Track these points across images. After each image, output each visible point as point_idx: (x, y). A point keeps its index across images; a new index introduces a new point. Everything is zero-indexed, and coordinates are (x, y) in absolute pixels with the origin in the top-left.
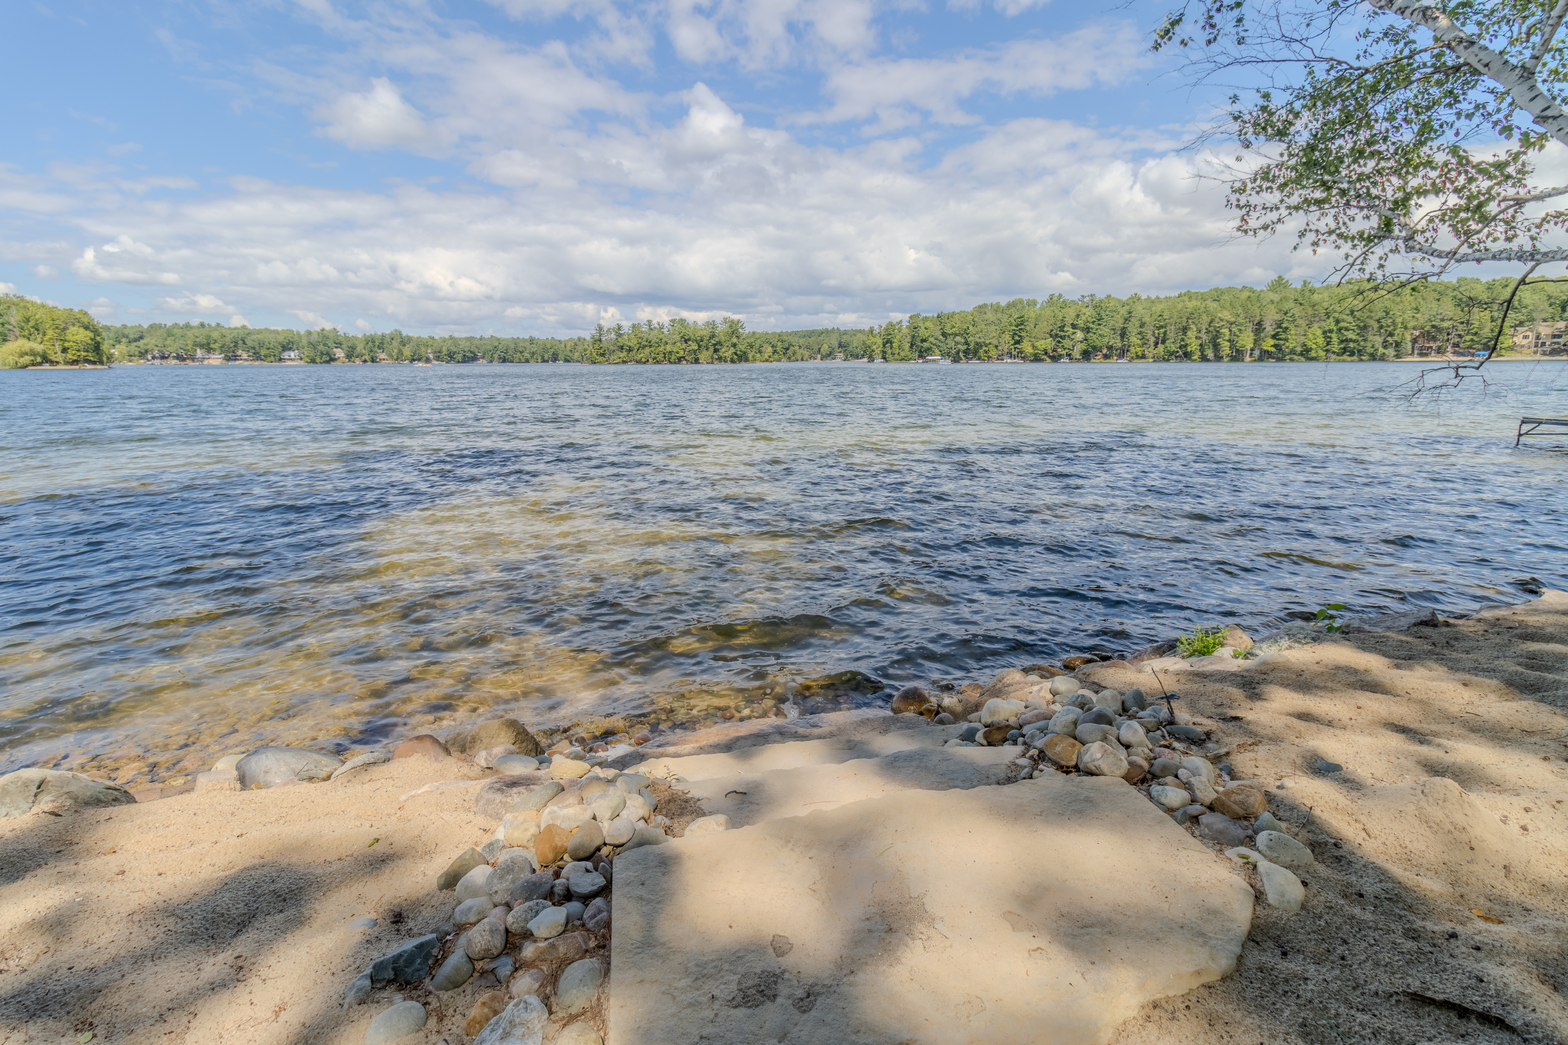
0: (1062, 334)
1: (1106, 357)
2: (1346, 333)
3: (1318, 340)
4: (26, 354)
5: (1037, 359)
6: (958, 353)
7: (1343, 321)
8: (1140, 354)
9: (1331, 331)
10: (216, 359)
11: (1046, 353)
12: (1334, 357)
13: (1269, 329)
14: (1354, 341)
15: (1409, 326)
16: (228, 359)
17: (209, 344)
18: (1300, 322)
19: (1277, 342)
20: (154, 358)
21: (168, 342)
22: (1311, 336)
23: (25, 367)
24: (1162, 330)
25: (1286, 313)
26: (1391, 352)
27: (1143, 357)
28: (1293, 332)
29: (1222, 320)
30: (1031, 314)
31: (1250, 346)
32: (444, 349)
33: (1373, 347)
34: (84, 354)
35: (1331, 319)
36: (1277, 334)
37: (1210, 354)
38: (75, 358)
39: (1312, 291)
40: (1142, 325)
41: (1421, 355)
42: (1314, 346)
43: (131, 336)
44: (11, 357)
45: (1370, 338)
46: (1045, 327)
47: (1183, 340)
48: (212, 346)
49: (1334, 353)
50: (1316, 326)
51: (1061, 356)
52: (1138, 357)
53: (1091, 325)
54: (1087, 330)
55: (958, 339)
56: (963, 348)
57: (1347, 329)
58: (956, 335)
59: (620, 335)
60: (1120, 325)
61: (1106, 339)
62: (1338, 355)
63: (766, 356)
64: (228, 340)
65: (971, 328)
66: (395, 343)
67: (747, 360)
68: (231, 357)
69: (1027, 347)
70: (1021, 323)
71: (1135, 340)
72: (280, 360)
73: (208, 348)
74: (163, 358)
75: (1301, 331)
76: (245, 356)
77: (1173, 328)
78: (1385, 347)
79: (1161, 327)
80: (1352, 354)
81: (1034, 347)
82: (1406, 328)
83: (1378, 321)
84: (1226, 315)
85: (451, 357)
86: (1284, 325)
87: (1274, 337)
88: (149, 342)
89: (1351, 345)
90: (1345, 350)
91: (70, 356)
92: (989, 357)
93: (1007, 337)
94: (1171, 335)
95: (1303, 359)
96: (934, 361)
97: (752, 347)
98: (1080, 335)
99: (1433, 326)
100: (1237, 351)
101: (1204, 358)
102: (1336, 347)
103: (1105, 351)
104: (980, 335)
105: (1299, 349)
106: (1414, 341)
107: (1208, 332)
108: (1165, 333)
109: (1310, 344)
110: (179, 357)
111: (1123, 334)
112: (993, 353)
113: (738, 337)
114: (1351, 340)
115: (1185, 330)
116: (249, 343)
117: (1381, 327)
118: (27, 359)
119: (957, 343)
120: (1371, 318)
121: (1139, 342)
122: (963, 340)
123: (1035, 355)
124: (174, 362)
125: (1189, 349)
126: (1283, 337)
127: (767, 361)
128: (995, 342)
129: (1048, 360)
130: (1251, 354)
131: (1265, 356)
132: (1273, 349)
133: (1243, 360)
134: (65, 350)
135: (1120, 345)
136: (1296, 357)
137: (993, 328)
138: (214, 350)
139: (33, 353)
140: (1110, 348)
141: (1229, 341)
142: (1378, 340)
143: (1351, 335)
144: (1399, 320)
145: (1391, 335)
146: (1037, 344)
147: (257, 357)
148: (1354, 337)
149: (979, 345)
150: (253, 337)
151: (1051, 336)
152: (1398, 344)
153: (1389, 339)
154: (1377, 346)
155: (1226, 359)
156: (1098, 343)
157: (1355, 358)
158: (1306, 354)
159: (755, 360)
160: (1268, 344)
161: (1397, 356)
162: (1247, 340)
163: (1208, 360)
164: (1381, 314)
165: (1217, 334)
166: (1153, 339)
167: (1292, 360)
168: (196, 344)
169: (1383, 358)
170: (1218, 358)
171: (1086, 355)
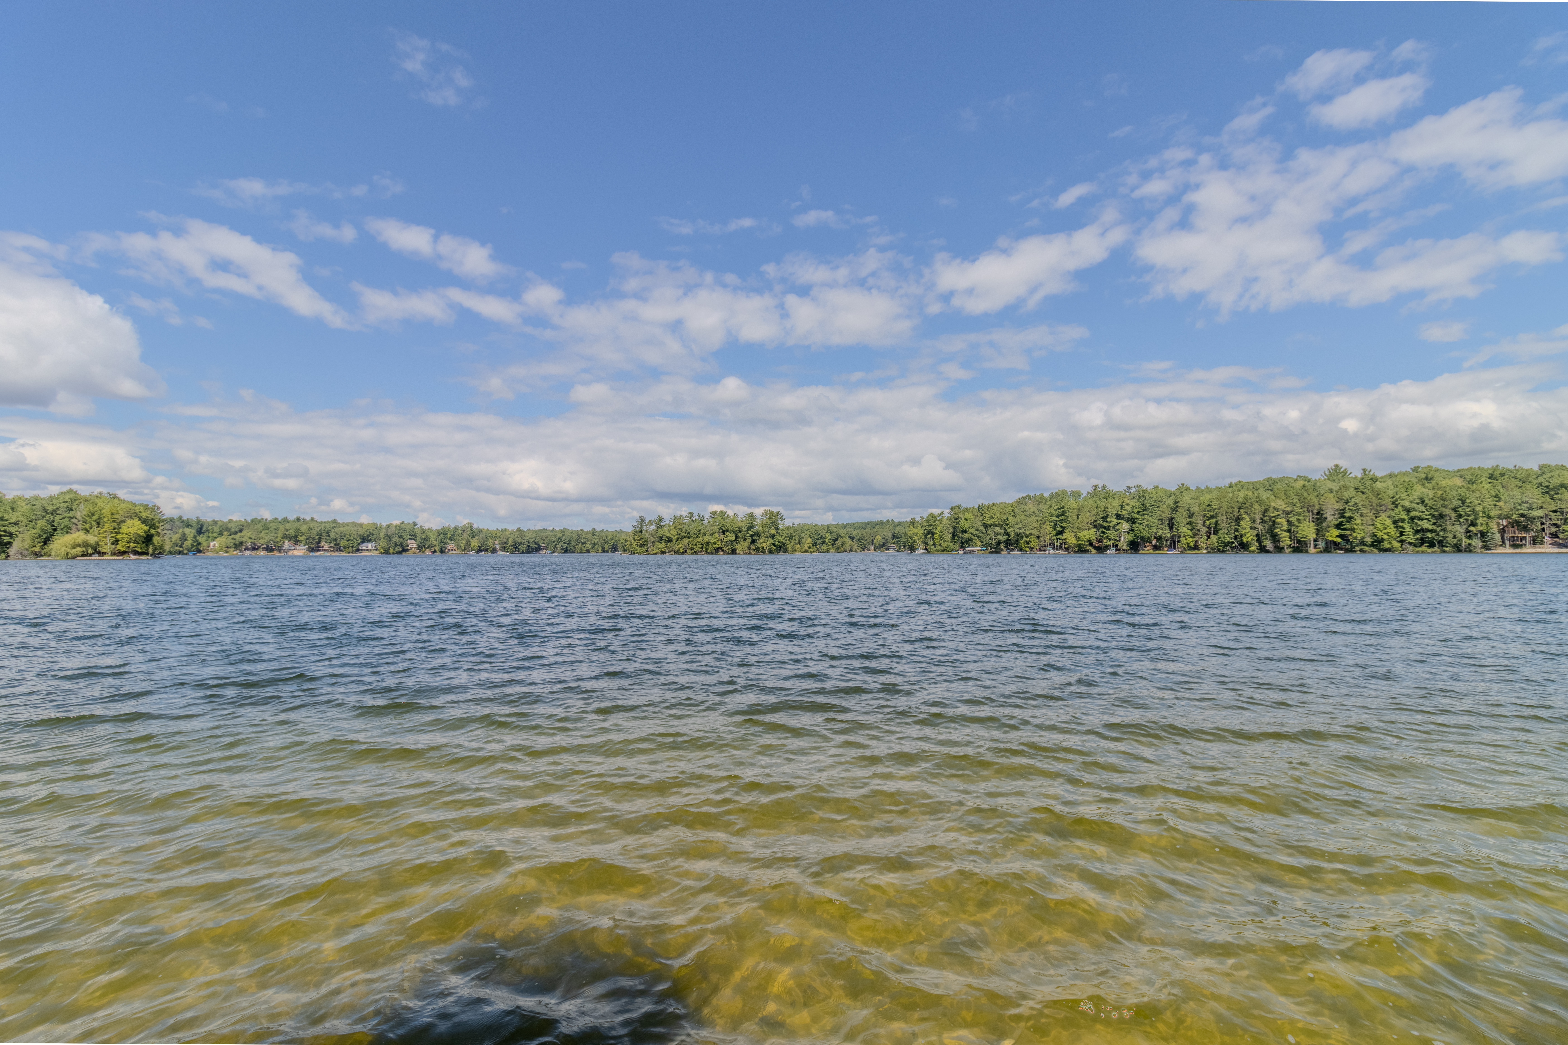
0: (1105, 524)
1: (1156, 548)
2: (1419, 522)
3: (1389, 530)
4: (79, 545)
5: (1081, 550)
6: (999, 543)
7: (1414, 510)
8: (1192, 544)
9: (1403, 521)
10: (300, 551)
11: (1091, 544)
12: (1411, 548)
13: (1331, 518)
14: (1431, 531)
15: (1492, 514)
16: (311, 550)
17: (296, 536)
18: (1365, 511)
19: (1342, 532)
20: (247, 549)
21: (261, 535)
22: (1379, 526)
23: (74, 558)
24: (1213, 521)
25: (1347, 502)
26: (1477, 543)
27: (1196, 548)
28: (1358, 521)
29: (1277, 510)
30: (1072, 504)
31: (1312, 536)
32: (510, 541)
33: (1455, 537)
34: (132, 545)
35: (1400, 508)
36: (1341, 524)
37: (1269, 545)
38: (123, 549)
39: (1374, 480)
40: (1191, 515)
41: (1514, 546)
42: (1385, 537)
43: (233, 530)
44: (64, 549)
45: (1450, 528)
46: (1087, 517)
47: (1236, 530)
48: (300, 538)
49: (1410, 543)
50: (1383, 516)
51: (1107, 547)
52: (1190, 548)
53: (1136, 516)
54: (1132, 521)
55: (997, 529)
56: (1003, 538)
57: (1420, 519)
58: (996, 525)
59: (661, 527)
60: (1167, 514)
61: (1154, 530)
62: (1415, 546)
63: (806, 547)
64: (314, 533)
65: (1011, 519)
66: (465, 535)
67: (786, 551)
68: (314, 547)
69: (1069, 537)
70: (1062, 513)
71: (1184, 530)
72: (358, 550)
73: (295, 540)
74: (254, 549)
75: (1367, 520)
76: (326, 547)
77: (1224, 518)
78: (1470, 538)
79: (1212, 517)
80: (1432, 545)
81: (1077, 538)
82: (1489, 517)
83: (1455, 510)
84: (1281, 504)
85: (516, 548)
86: (1347, 515)
87: (1338, 526)
88: (246, 535)
89: (1429, 535)
90: (1422, 542)
91: (120, 547)
92: (1031, 549)
93: (1048, 528)
94: (1222, 525)
95: (1375, 550)
96: (974, 552)
97: (791, 538)
98: (1125, 526)
99: (1522, 515)
100: (1299, 541)
101: (1263, 549)
102: (1410, 536)
103: (1154, 542)
104: (1020, 525)
105: (1369, 540)
106: (1503, 531)
107: (1263, 522)
108: (1216, 523)
109: (1379, 534)
110: (269, 549)
111: (1171, 526)
112: (1035, 543)
113: (777, 529)
114: (1428, 530)
115: (1238, 520)
116: (333, 535)
117: (1460, 516)
118: (79, 550)
119: (996, 534)
120: (1446, 506)
121: (1189, 532)
122: (1002, 531)
123: (1079, 546)
124: (262, 553)
125: (1245, 540)
126: (1348, 526)
127: (806, 551)
128: (1035, 532)
129: (1094, 551)
130: (1315, 546)
131: (1331, 547)
132: (1339, 540)
133: (1307, 552)
134: (116, 542)
135: (1169, 535)
136: (1367, 549)
137: (1033, 518)
138: (301, 541)
139: (86, 544)
140: (1159, 539)
141: (1289, 531)
142: (1460, 530)
143: (1426, 525)
144: (1479, 508)
145: (1473, 524)
146: (1081, 535)
147: (338, 548)
148: (1430, 527)
149: (1019, 536)
150: (336, 530)
151: (1095, 526)
152: (1483, 535)
153: (1472, 528)
154: (1459, 535)
155: (1287, 551)
156: (1146, 534)
157: (1436, 549)
158: (1377, 544)
159: (794, 551)
160: (1333, 534)
161: (1486, 547)
162: (1308, 530)
163: (1268, 551)
164: (1456, 503)
165: (1274, 524)
166: (1204, 530)
167: (1362, 551)
168: (285, 537)
169: (1469, 550)
170: (1279, 549)
171: (1134, 546)
